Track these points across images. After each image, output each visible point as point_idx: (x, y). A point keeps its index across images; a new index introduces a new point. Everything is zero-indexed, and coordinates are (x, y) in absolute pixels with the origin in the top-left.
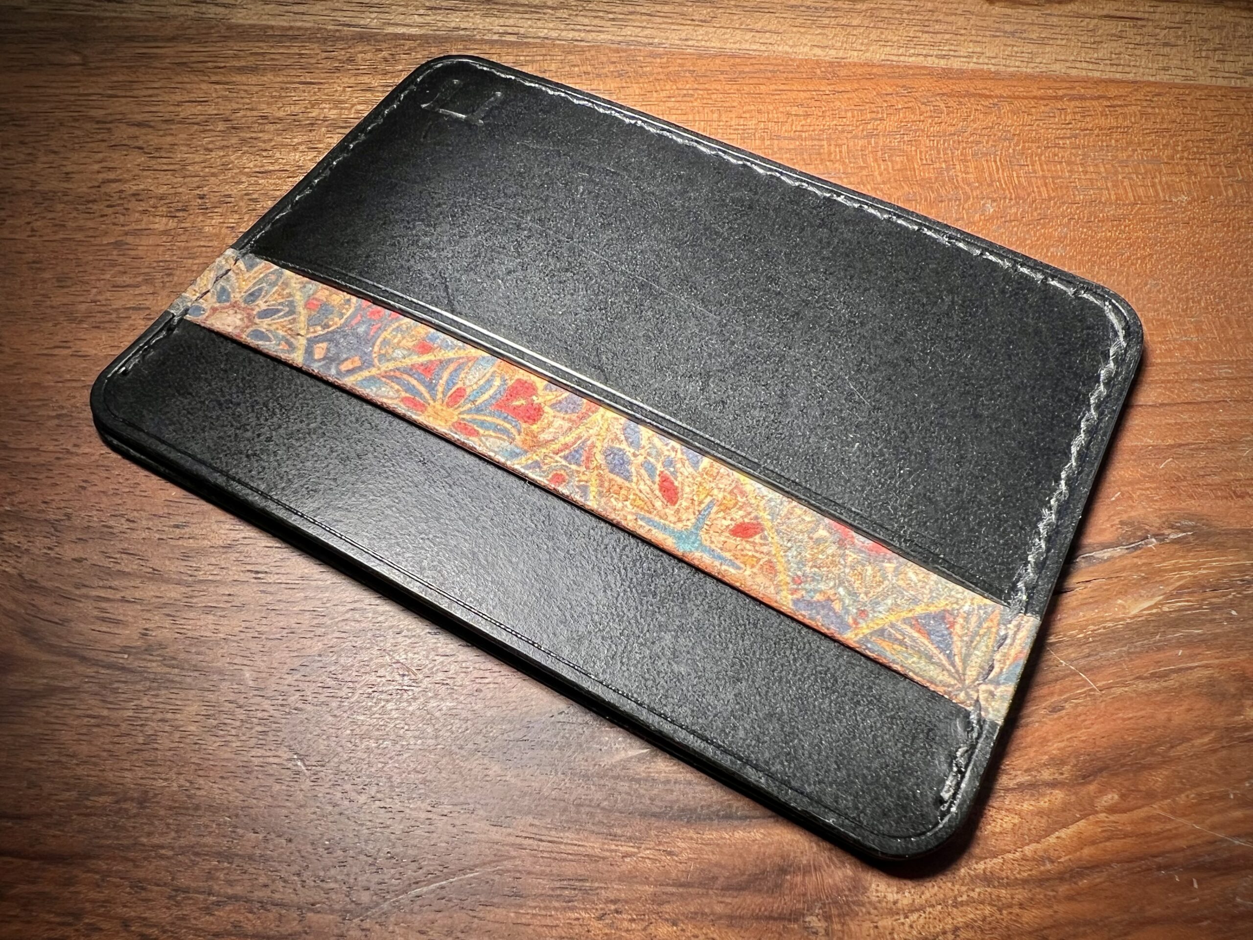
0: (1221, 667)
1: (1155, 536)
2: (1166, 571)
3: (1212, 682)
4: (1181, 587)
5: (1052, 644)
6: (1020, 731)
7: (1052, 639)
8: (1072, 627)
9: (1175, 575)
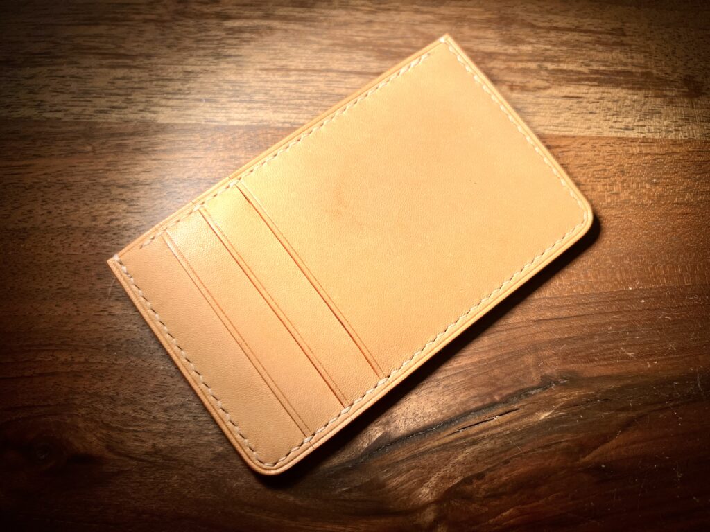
1: (554, 382)
2: (556, 399)
4: (562, 406)
5: (507, 435)
6: (492, 473)
7: (508, 432)
8: (516, 426)
9: (560, 400)
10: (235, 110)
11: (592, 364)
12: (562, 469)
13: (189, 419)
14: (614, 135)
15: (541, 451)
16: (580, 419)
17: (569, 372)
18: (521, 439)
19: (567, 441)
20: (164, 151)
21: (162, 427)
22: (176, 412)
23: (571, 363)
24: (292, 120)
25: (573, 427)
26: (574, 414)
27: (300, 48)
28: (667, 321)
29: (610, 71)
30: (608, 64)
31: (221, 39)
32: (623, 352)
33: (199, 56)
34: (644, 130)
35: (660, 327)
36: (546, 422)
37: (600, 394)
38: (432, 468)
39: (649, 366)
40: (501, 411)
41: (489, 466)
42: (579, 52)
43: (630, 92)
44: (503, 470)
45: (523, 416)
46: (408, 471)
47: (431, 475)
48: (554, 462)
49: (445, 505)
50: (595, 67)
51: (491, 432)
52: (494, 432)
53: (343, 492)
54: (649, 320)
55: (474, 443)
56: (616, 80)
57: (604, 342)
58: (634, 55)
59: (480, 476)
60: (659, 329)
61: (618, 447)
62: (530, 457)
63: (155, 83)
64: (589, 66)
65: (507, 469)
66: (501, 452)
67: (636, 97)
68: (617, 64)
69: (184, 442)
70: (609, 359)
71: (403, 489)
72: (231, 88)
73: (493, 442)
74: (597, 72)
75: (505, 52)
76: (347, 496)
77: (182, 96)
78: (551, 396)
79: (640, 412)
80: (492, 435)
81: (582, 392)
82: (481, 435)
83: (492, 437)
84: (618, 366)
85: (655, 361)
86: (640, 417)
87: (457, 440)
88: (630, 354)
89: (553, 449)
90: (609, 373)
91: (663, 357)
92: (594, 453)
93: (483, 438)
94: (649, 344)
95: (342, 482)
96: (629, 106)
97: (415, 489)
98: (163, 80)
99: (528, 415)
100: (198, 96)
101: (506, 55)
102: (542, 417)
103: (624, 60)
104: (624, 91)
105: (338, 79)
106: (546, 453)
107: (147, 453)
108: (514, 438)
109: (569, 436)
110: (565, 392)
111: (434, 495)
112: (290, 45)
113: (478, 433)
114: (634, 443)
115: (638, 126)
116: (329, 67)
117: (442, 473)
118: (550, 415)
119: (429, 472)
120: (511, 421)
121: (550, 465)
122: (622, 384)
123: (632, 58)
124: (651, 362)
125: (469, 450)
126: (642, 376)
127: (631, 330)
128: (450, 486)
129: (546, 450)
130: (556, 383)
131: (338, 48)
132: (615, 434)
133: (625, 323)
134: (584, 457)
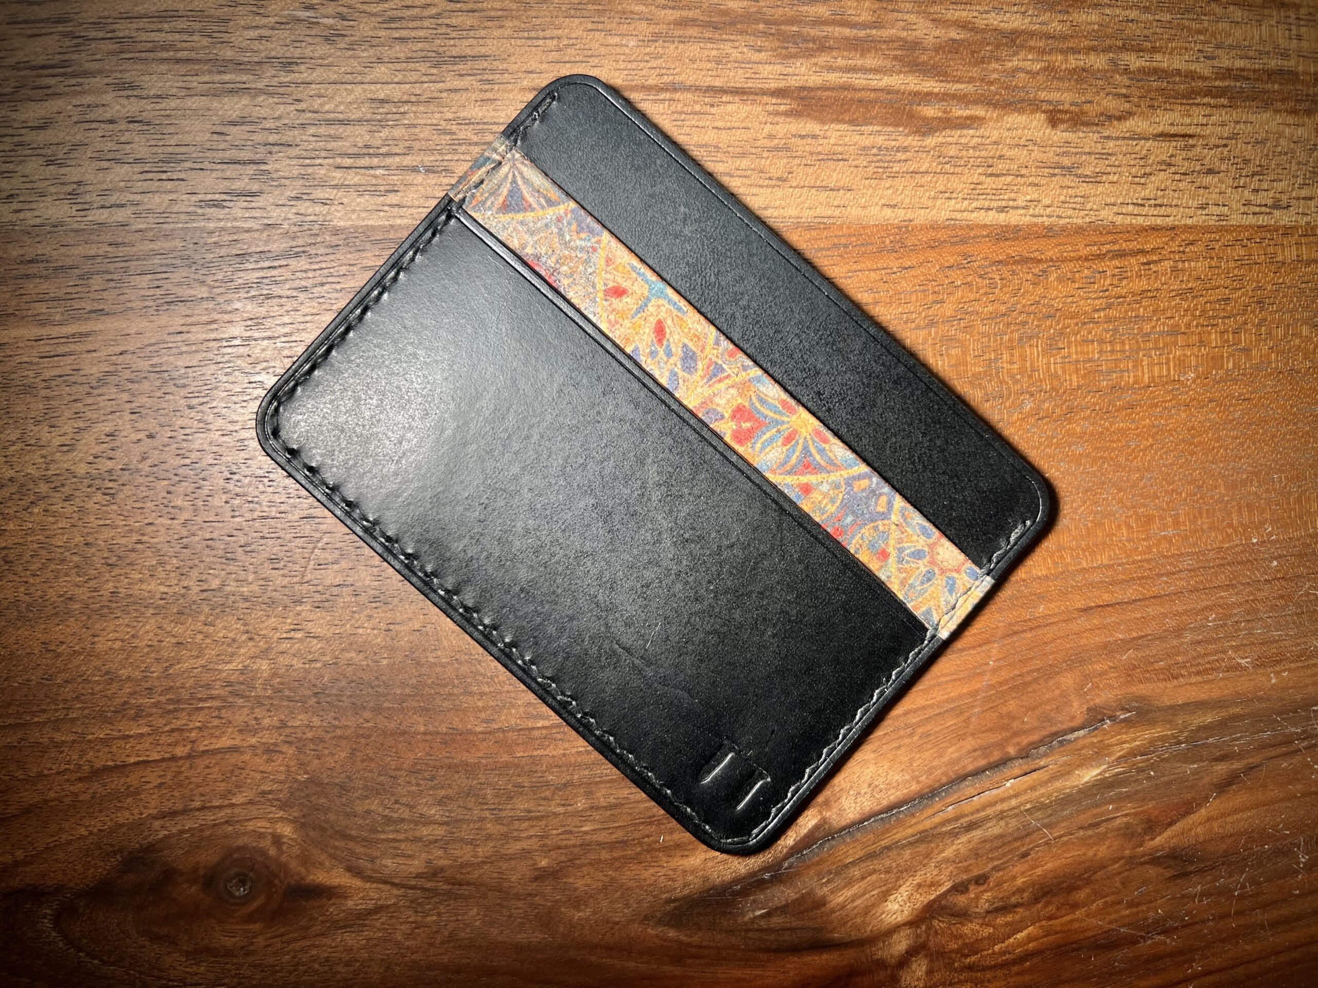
0: (1135, 814)
1: (1110, 718)
2: (1112, 745)
3: (1127, 826)
4: (1120, 757)
5: (1027, 810)
6: (1001, 873)
7: (1028, 806)
8: (1043, 795)
9: (1118, 748)
11: (1175, 682)
12: (1115, 860)
14: (1251, 220)
15: (1082, 833)
16: (1149, 778)
17: (1137, 698)
18: (1051, 815)
19: (1126, 815)
23: (1141, 682)
25: (1137, 792)
26: (1140, 770)
27: (609, 32)
28: (1312, 597)
29: (1255, 71)
30: (1251, 54)
31: (438, 16)
32: (1230, 659)
33: (398, 60)
34: (1309, 208)
35: (1299, 611)
36: (1094, 786)
37: (1186, 734)
38: (902, 872)
39: (1273, 681)
40: (1017, 771)
41: (996, 863)
42: (1194, 25)
43: (1290, 119)
44: (1018, 869)
45: (1054, 778)
46: (863, 878)
47: (901, 882)
48: (1103, 851)
49: (924, 928)
50: (1226, 63)
51: (999, 807)
52: (1005, 806)
53: (755, 918)
54: (1282, 597)
55: (970, 827)
56: (1265, 92)
57: (1199, 642)
58: (1303, 30)
59: (981, 880)
60: (1297, 614)
61: (1210, 819)
62: (1065, 844)
63: (312, 130)
64: (1212, 58)
65: (1026, 866)
66: (1015, 840)
67: (1300, 131)
68: (1268, 53)
69: (481, 854)
70: (1206, 671)
71: (855, 908)
72: (475, 139)
73: (1002, 823)
74: (1227, 73)
75: (1044, 28)
76: (763, 924)
77: (375, 161)
78: (1102, 741)
79: (1251, 760)
80: (1002, 812)
81: (1157, 732)
82: (983, 814)
83: (1001, 816)
84: (1221, 684)
85: (1284, 671)
86: (1250, 769)
87: (943, 824)
88: (1243, 662)
89: (1101, 829)
90: (1203, 697)
91: (1299, 664)
92: (1168, 833)
93: (987, 819)
94: (1277, 641)
95: (754, 901)
96: (1286, 154)
97: (874, 906)
98: (330, 122)
99: (1062, 775)
100: (408, 161)
101: (1045, 36)
102: (1086, 779)
103: (1283, 43)
104: (1279, 119)
105: (697, 108)
106: (1091, 836)
107: (418, 876)
108: (1039, 814)
109: (1129, 807)
110: (1126, 733)
111: (906, 912)
112: (590, 26)
113: (978, 810)
114: (1236, 811)
115: (1298, 199)
116: (678, 79)
117: (918, 879)
118: (1100, 774)
119: (898, 879)
120: (1033, 788)
121: (1096, 855)
122: (1224, 714)
123: (1299, 37)
124: (1277, 673)
125: (964, 839)
126: (1260, 699)
127: (1249, 618)
128: (932, 897)
129: (1090, 832)
130: (1112, 718)
131: (693, 31)
132: (1207, 799)
133: (1240, 605)
134: (1153, 839)
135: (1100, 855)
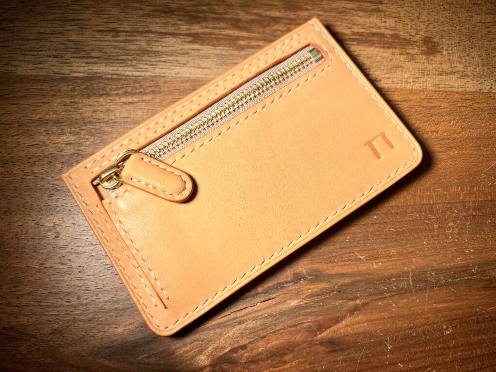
0: (314, 322)
1: (303, 278)
2: (304, 290)
3: (310, 327)
4: (307, 296)
5: (266, 317)
6: (253, 345)
7: (266, 315)
8: (273, 311)
9: (306, 292)
10: (77, 64)
11: (332, 265)
12: (304, 342)
13: (34, 304)
15: (289, 329)
16: (320, 306)
17: (315, 270)
18: (276, 320)
19: (309, 322)
20: (21, 97)
21: (16, 309)
22: (25, 298)
23: (317, 263)
24: (119, 72)
25: (314, 312)
26: (316, 302)
27: (127, 13)
28: (391, 232)
29: (367, 33)
30: (366, 27)
31: (67, 6)
32: (356, 256)
33: (50, 20)
34: (388, 81)
35: (386, 237)
36: (295, 308)
37: (336, 287)
38: (209, 341)
39: (375, 266)
40: (262, 299)
41: (251, 340)
42: (345, 17)
43: (381, 50)
44: (261, 343)
45: (278, 303)
46: (192, 343)
47: (208, 346)
48: (298, 338)
49: (217, 368)
50: (356, 30)
51: (253, 315)
52: (256, 315)
53: (143, 358)
54: (378, 231)
55: (240, 323)
56: (371, 40)
57: (342, 248)
58: (387, 20)
59: (244, 347)
60: (385, 238)
61: (347, 326)
62: (281, 334)
63: (15, 42)
64: (351, 28)
65: (264, 342)
66: (260, 330)
67: (385, 54)
68: (373, 27)
69: (30, 321)
70: (345, 260)
71: (187, 356)
72: (73, 47)
73: (254, 322)
74: (357, 34)
75: (287, 17)
76: (146, 361)
77: (36, 53)
78: (299, 288)
79: (365, 301)
80: (254, 317)
81: (324, 285)
82: (246, 317)
83: (254, 319)
84: (352, 266)
85: (380, 262)
86: (364, 305)
87: (228, 321)
88: (362, 257)
89: (298, 328)
90: (344, 271)
91: (386, 260)
92: (328, 331)
93: (246, 320)
94: (376, 249)
95: (143, 350)
96: (379, 62)
97: (195, 356)
98: (22, 39)
99: (282, 302)
100: (48, 53)
101: (288, 19)
102: (292, 304)
103: (379, 24)
104: (377, 50)
105: (156, 39)
106: (293, 331)
108: (270, 319)
109: (311, 319)
110: (310, 285)
111: (209, 360)
112: (120, 11)
113: (244, 316)
114: (358, 323)
115: (384, 78)
116: (150, 29)
117: (216, 345)
118: (298, 303)
119: (207, 344)
120: (269, 307)
121: (295, 339)
122: (353, 279)
123: (385, 22)
124: (377, 263)
125: (237, 328)
126: (369, 274)
127: (364, 239)
128: (222, 354)
129: (293, 329)
130: (304, 278)
131: (158, 13)
132: (345, 317)
133: (360, 233)
134: (321, 334)
135: (297, 339)
